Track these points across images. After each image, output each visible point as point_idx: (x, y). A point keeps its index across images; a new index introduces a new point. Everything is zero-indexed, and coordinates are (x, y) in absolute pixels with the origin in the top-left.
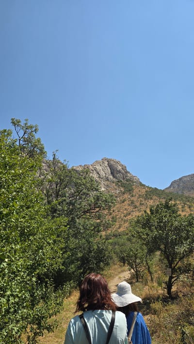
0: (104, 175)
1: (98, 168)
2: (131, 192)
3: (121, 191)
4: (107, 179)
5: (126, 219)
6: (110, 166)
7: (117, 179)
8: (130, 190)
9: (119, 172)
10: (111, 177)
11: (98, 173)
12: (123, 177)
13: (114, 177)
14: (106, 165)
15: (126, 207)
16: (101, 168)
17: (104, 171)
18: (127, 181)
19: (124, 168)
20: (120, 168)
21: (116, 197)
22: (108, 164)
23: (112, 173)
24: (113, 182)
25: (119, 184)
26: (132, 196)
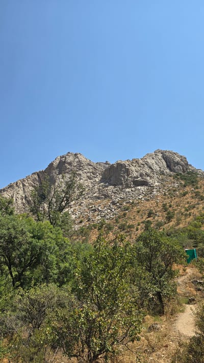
0: (159, 169)
1: (150, 161)
2: (194, 184)
3: (181, 184)
4: (162, 173)
5: (188, 213)
6: (165, 158)
7: (175, 172)
8: (193, 182)
9: (178, 163)
10: (168, 171)
11: (150, 168)
12: (183, 169)
13: (171, 170)
14: (160, 157)
15: (189, 200)
16: (154, 162)
17: (159, 165)
18: (188, 173)
19: (184, 159)
20: (178, 159)
21: (174, 191)
22: (163, 157)
23: (168, 166)
24: (170, 176)
25: (179, 177)
26: (197, 188)
